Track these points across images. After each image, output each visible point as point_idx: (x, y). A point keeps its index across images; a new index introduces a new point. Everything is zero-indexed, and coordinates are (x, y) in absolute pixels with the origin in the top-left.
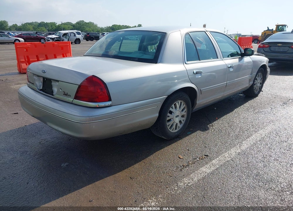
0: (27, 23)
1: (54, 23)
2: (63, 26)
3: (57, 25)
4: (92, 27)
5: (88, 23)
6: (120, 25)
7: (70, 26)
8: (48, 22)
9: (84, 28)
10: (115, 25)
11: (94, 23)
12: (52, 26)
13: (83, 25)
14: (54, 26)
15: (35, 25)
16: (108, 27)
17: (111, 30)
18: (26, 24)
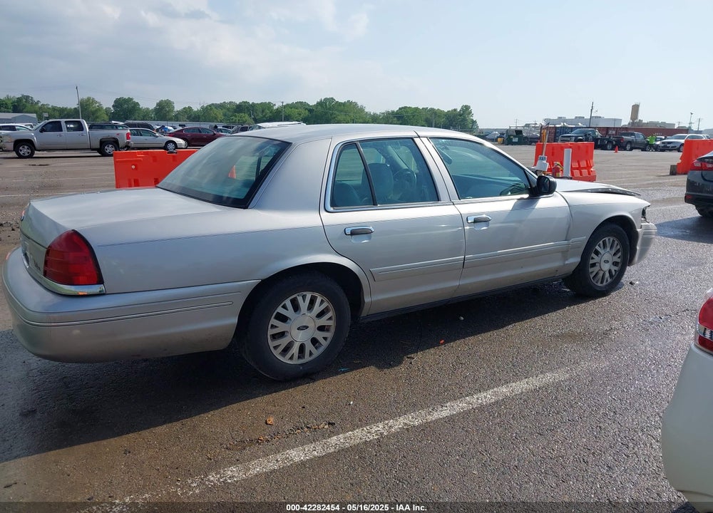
0: (213, 104)
1: (269, 103)
2: (288, 111)
3: (275, 108)
4: (352, 114)
5: (344, 104)
6: (417, 109)
7: (303, 111)
8: (256, 102)
9: (333, 116)
10: (405, 107)
11: (356, 104)
12: (263, 111)
13: (332, 108)
14: (267, 111)
15: (228, 109)
16: (388, 113)
17: (395, 119)
18: (210, 106)
